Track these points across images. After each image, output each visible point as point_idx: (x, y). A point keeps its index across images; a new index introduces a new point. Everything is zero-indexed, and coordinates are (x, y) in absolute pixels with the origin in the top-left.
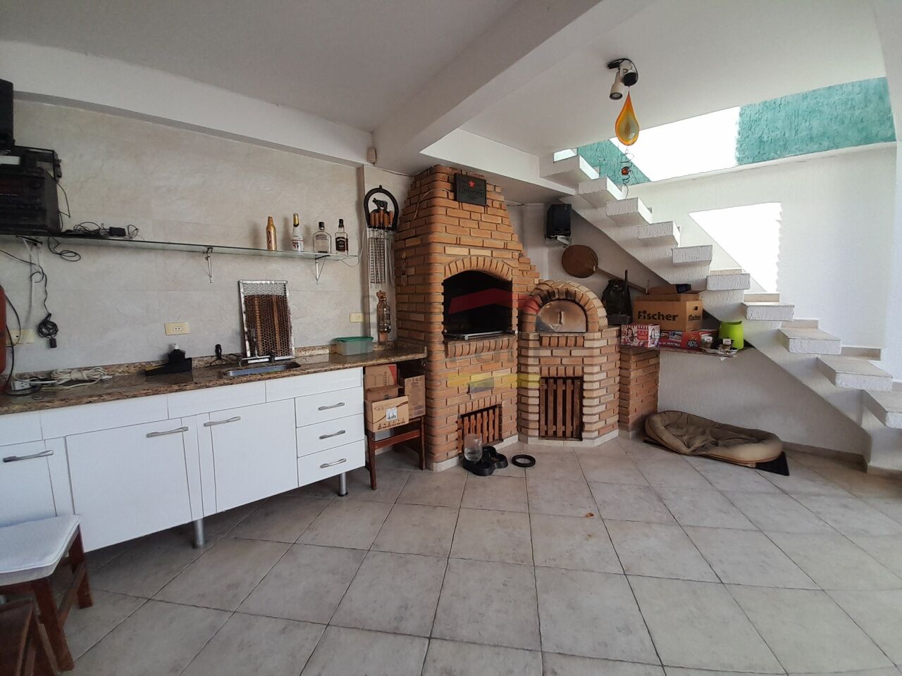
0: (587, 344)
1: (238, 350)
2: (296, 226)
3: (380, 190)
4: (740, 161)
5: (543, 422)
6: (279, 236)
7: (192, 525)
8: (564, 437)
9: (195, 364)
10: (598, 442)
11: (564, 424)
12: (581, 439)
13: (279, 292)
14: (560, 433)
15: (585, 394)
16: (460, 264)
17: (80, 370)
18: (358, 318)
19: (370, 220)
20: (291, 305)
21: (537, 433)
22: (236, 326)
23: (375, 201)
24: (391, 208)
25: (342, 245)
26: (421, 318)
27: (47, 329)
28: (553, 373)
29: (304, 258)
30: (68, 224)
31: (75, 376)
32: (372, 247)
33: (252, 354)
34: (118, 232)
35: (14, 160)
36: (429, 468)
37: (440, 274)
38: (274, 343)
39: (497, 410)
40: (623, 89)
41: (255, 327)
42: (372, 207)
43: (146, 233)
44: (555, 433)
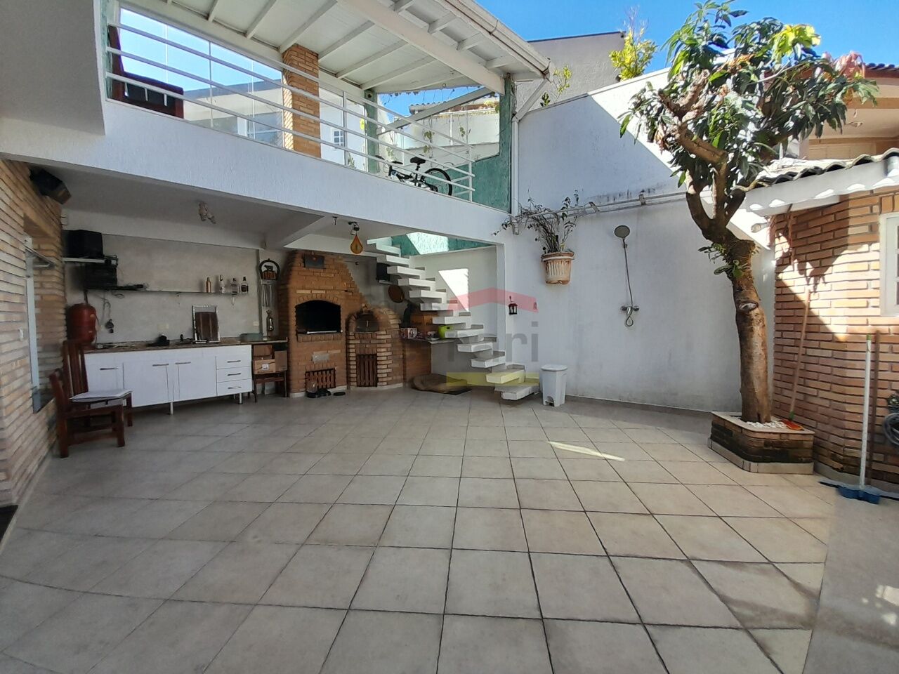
0: (378, 337)
1: (191, 337)
2: (221, 280)
3: (269, 261)
4: (450, 248)
5: (358, 378)
6: (213, 285)
7: (169, 404)
8: (369, 386)
9: (170, 343)
10: (386, 388)
11: (369, 379)
12: (376, 386)
13: (213, 311)
14: (367, 384)
15: (378, 363)
16: (301, 299)
17: (122, 343)
18: (257, 324)
19: (262, 275)
20: (219, 317)
21: (355, 384)
22: (191, 326)
23: (265, 266)
24: (275, 269)
25: (245, 289)
26: (286, 323)
27: (110, 325)
28: (362, 353)
29: (226, 294)
30: (120, 283)
31: (121, 345)
32: (264, 289)
33: (198, 339)
34: (141, 286)
35: (102, 261)
36: (288, 396)
37: (294, 302)
38: (209, 334)
39: (332, 372)
40: (354, 232)
41: (200, 327)
42: (264, 269)
43: (153, 287)
44: (365, 384)
